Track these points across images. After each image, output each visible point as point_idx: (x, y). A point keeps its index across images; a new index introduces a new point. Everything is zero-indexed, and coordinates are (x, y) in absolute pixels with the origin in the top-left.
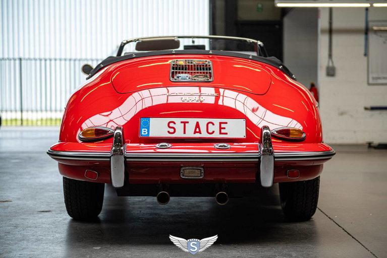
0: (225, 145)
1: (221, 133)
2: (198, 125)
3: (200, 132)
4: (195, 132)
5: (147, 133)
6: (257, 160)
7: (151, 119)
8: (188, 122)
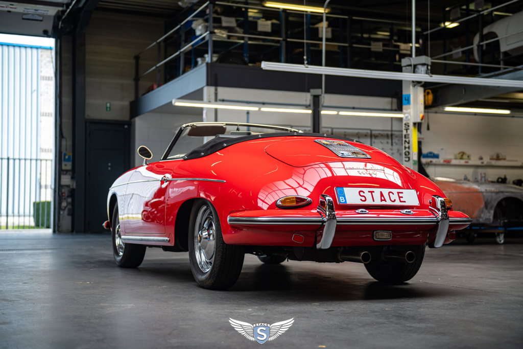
0: (409, 210)
1: (401, 201)
2: (382, 195)
3: (385, 200)
4: (382, 200)
5: (344, 201)
6: (435, 223)
7: (344, 188)
8: (373, 192)
